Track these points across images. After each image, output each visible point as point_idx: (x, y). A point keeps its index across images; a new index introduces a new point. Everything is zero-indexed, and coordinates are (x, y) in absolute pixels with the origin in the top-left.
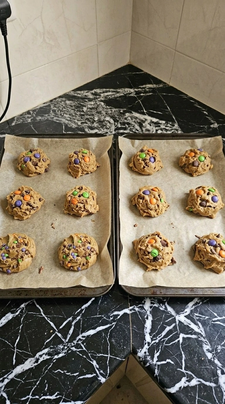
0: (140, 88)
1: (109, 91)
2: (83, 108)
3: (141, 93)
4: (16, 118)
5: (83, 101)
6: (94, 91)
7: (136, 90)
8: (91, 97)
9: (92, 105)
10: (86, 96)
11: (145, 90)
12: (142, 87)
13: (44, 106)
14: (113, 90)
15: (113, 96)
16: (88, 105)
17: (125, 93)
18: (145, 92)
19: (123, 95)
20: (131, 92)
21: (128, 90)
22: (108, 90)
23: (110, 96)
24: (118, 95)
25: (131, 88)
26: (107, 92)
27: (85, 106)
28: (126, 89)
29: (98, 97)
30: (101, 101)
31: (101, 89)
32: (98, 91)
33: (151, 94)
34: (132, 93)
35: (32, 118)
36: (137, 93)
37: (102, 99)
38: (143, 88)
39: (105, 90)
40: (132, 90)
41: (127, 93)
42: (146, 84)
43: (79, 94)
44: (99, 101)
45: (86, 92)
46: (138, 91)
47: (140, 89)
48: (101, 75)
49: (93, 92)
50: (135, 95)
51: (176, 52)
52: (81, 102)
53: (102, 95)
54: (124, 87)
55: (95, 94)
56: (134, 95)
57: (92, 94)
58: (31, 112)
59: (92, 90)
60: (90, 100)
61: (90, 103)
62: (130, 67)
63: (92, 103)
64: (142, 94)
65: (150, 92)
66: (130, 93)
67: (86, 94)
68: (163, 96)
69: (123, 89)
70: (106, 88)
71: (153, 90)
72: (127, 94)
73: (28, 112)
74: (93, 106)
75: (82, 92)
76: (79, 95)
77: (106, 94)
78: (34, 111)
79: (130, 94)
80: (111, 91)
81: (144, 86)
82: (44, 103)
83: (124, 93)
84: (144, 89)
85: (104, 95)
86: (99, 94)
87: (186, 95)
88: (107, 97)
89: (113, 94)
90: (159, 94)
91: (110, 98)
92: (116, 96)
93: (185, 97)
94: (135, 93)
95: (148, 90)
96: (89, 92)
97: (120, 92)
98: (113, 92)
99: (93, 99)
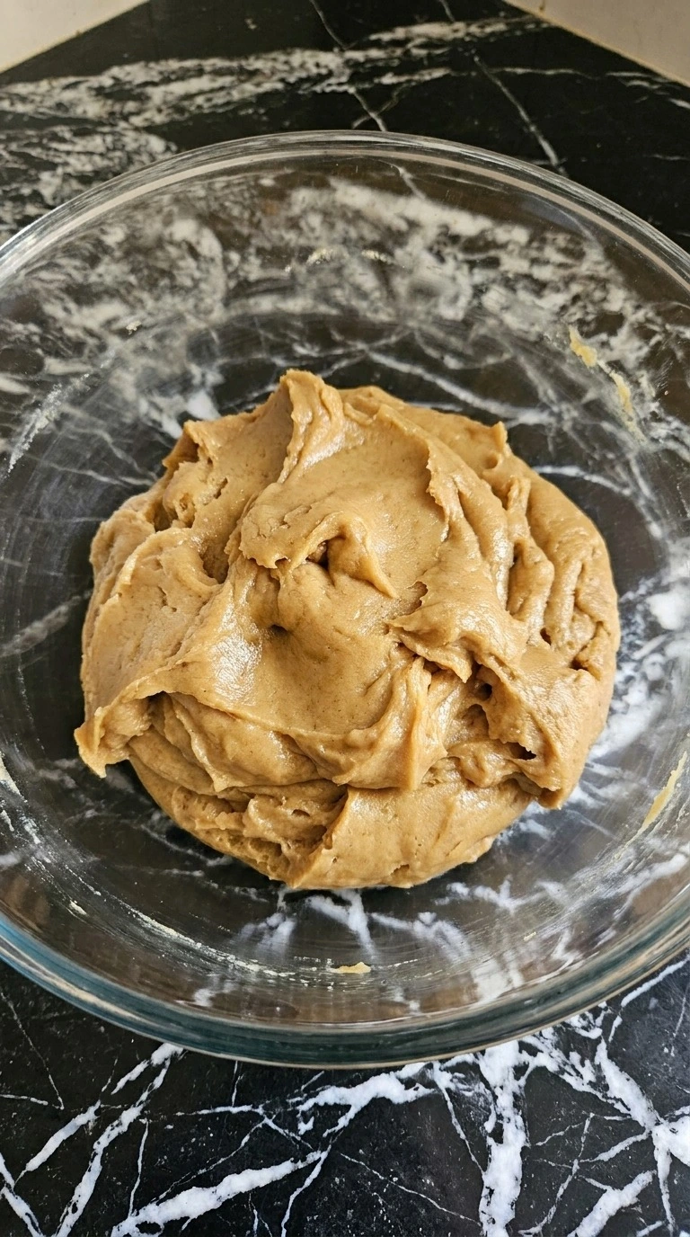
0: (378, 44)
1: (200, 72)
2: (37, 180)
3: (385, 71)
5: (41, 138)
6: (114, 78)
7: (358, 56)
8: (93, 108)
9: (97, 159)
10: (60, 106)
11: (407, 53)
12: (386, 37)
14: (219, 63)
15: (220, 99)
16: (72, 160)
17: (292, 79)
18: (409, 65)
19: (280, 86)
20: (324, 71)
21: (307, 61)
22: (190, 63)
23: (200, 100)
24: (249, 89)
25: (326, 47)
26: (183, 76)
27: (52, 166)
28: (297, 57)
29: (131, 106)
30: (151, 129)
31: (152, 65)
32: (135, 73)
33: (438, 73)
34: (330, 74)
36: (359, 73)
37: (159, 119)
38: (395, 43)
39: (174, 65)
40: (330, 60)
41: (304, 75)
42: (411, 22)
43: (23, 99)
44: (137, 129)
45: (68, 87)
46: (369, 60)
47: (375, 53)
49: (105, 81)
50: (351, 81)
52: (29, 145)
53: (157, 94)
54: (288, 45)
55: (119, 93)
56: (340, 84)
57: (100, 92)
59: (98, 71)
60: (84, 128)
61: (81, 144)
63: (97, 143)
64: (388, 79)
65: (433, 63)
66: (319, 75)
67: (68, 96)
68: (510, 80)
69: (279, 56)
70: (182, 56)
71: (454, 53)
72: (301, 81)
74: (100, 162)
75: (44, 85)
76: (20, 108)
77: (178, 88)
79: (320, 78)
80: (208, 69)
81: (400, 33)
83: (284, 75)
84: (399, 52)
85: (166, 92)
86: (138, 90)
87: (649, 74)
88: (186, 103)
89: (222, 88)
90: (491, 73)
91: (199, 107)
92: (236, 95)
93: (645, 84)
94: (348, 71)
95: (423, 52)
96: (83, 87)
97: (264, 74)
98: (218, 73)
99: (100, 123)
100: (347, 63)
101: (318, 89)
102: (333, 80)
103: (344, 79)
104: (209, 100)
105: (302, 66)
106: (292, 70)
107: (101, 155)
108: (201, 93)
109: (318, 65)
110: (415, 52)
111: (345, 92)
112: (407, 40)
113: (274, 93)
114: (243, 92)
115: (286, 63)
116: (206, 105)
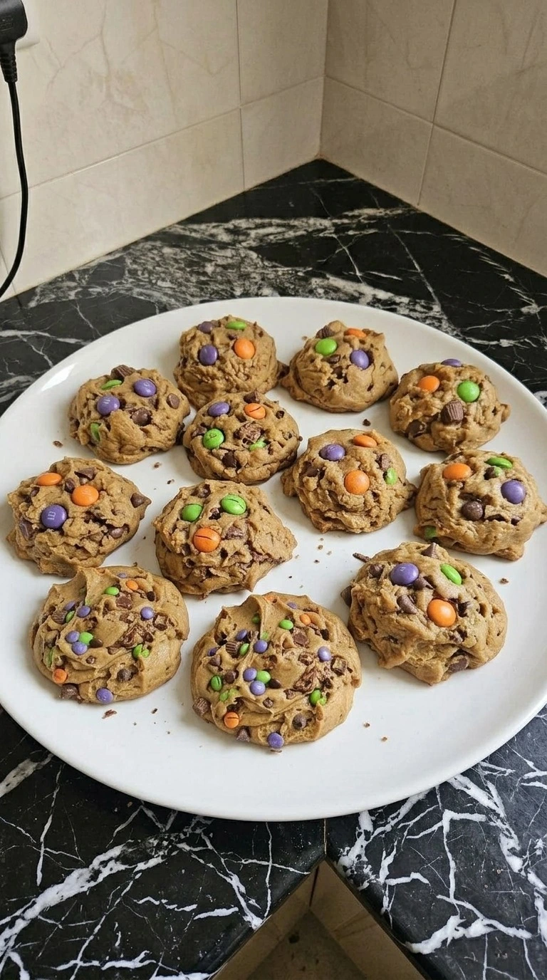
0: (347, 217)
1: (270, 225)
2: (204, 266)
3: (350, 229)
4: (38, 290)
5: (204, 249)
6: (233, 224)
7: (337, 221)
8: (225, 238)
9: (229, 259)
10: (212, 235)
11: (359, 221)
12: (350, 214)
13: (108, 261)
14: (278, 221)
15: (280, 237)
16: (218, 259)
17: (310, 230)
18: (360, 227)
19: (304, 233)
20: (323, 227)
21: (315, 223)
22: (267, 221)
23: (271, 237)
24: (291, 234)
25: (325, 217)
26: (263, 226)
27: (210, 261)
28: (312, 221)
29: (241, 238)
30: (251, 248)
31: (250, 220)
32: (243, 223)
33: (372, 231)
34: (326, 229)
35: (79, 289)
36: (339, 229)
37: (254, 244)
38: (353, 217)
39: (258, 221)
40: (326, 223)
41: (315, 228)
42: (359, 207)
43: (195, 231)
44: (245, 248)
45: (214, 227)
46: (343, 224)
47: (346, 221)
48: (250, 184)
49: (230, 225)
50: (335, 233)
51: (435, 127)
52: (199, 251)
53: (253, 233)
54: (308, 215)
55: (235, 231)
56: (331, 233)
57: (228, 231)
58: (77, 276)
59: (227, 221)
60: (223, 246)
61: (222, 253)
62: (320, 167)
63: (229, 253)
64: (351, 233)
65: (371, 226)
66: (322, 229)
67: (214, 231)
68: (403, 235)
69: (305, 220)
70: (261, 217)
71: (378, 222)
72: (314, 231)
73: (70, 276)
74: (230, 261)
75: (203, 226)
76: (193, 234)
77: (262, 231)
78: (84, 272)
79: (322, 231)
80: (274, 224)
81: (356, 212)
82: (110, 254)
83: (306, 228)
84: (355, 221)
85: (257, 233)
86: (244, 231)
87: (461, 235)
88: (266, 238)
89: (279, 233)
90: (394, 231)
91: (271, 240)
92: (287, 236)
93: (459, 239)
94: (334, 228)
95: (366, 222)
96: (220, 227)
97: (298, 228)
98: (278, 225)
99: (229, 244)
100: (335, 225)
101: (321, 235)
102: (327, 232)
103: (332, 231)
104: (275, 237)
105: (315, 224)
106: (309, 226)
107: (231, 258)
108: (271, 234)
109: (321, 225)
110: (362, 221)
111: (332, 237)
112: (360, 216)
113: (302, 236)
114: (290, 235)
115: (307, 223)
116: (275, 239)
